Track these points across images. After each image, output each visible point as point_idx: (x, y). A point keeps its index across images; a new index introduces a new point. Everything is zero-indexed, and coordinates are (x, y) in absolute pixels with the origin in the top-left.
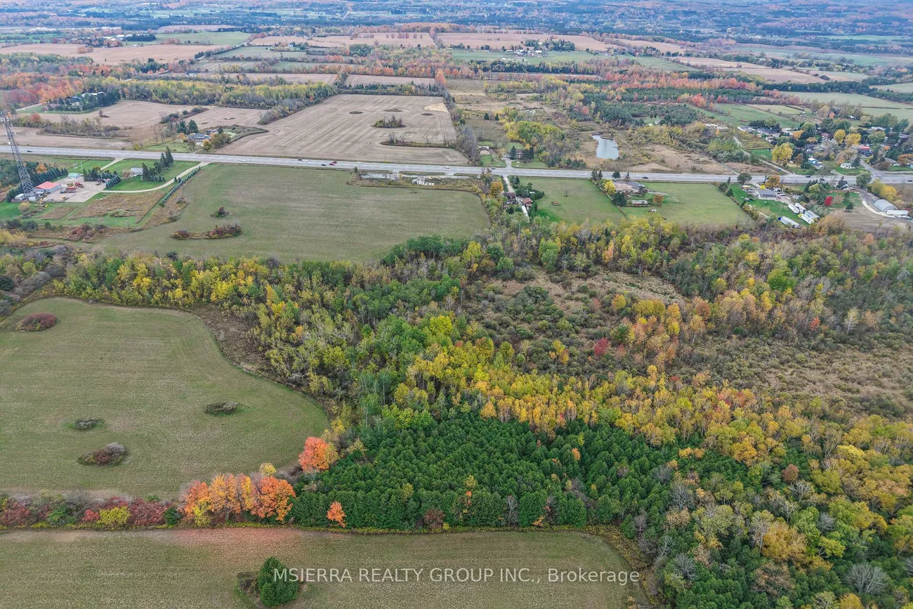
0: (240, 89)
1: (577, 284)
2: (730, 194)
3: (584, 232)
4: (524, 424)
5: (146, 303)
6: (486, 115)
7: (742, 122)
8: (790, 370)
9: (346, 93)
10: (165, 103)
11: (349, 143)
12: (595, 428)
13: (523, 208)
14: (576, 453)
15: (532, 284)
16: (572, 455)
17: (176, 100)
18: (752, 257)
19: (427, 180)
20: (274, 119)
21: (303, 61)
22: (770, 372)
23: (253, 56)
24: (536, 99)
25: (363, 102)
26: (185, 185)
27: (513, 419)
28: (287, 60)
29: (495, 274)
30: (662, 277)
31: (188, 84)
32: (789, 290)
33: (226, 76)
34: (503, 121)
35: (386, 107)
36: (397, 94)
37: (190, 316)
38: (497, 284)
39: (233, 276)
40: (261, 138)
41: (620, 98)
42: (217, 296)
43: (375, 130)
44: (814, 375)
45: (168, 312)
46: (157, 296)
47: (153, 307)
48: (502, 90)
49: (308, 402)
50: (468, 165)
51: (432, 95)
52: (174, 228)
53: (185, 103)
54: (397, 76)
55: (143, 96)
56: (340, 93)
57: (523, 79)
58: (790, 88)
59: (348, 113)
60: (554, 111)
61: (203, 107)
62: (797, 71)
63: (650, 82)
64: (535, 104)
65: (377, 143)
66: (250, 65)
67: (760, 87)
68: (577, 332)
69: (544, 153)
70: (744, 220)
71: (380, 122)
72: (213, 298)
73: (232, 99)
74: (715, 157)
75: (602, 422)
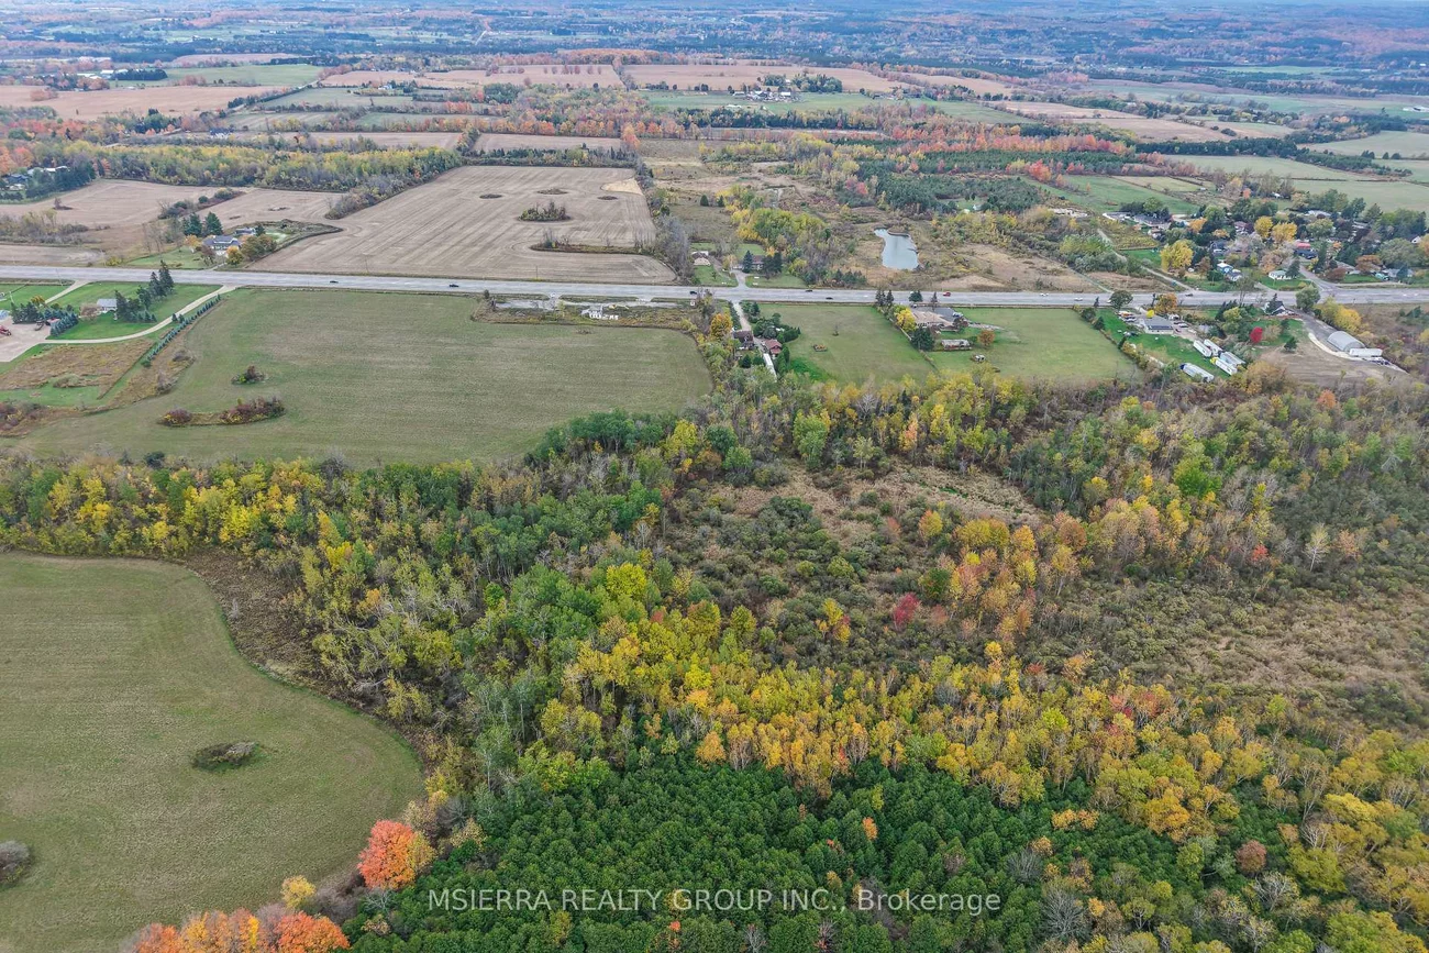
0: (298, 159)
1: (858, 490)
2: (1099, 326)
3: (867, 398)
4: (774, 773)
5: (102, 551)
6: (704, 197)
7: (1109, 205)
8: (1225, 640)
9: (476, 164)
10: (170, 184)
11: (476, 249)
12: (901, 774)
13: (767, 357)
14: (870, 828)
15: (784, 493)
16: (863, 832)
17: (190, 178)
18: (1146, 437)
19: (605, 311)
20: (353, 209)
21: (407, 112)
22: (1192, 646)
23: (323, 104)
24: (782, 171)
25: (505, 178)
26: (191, 327)
27: (755, 762)
28: (380, 109)
29: (721, 474)
30: (999, 473)
31: (210, 152)
32: (1212, 496)
33: (277, 137)
34: (732, 208)
35: (539, 187)
36: (559, 165)
37: (182, 572)
38: (724, 493)
39: (260, 495)
40: (329, 242)
41: (917, 168)
42: (231, 533)
43: (521, 226)
44: (1264, 648)
45: (141, 565)
46: (122, 536)
47: (113, 556)
48: (729, 156)
49: (385, 736)
50: (674, 283)
51: (616, 166)
52: (164, 407)
53: (205, 183)
54: (560, 135)
55: (134, 171)
56: (465, 163)
57: (760, 139)
58: (1177, 148)
59: (477, 197)
60: (813, 189)
61: (235, 189)
62: (1186, 122)
63: (962, 143)
64: (781, 180)
65: (525, 248)
66: (318, 118)
67: (1132, 148)
68: (862, 580)
69: (798, 262)
70: (1127, 371)
71: (530, 212)
72: (224, 536)
73: (283, 176)
74: (1071, 263)
75: (915, 762)
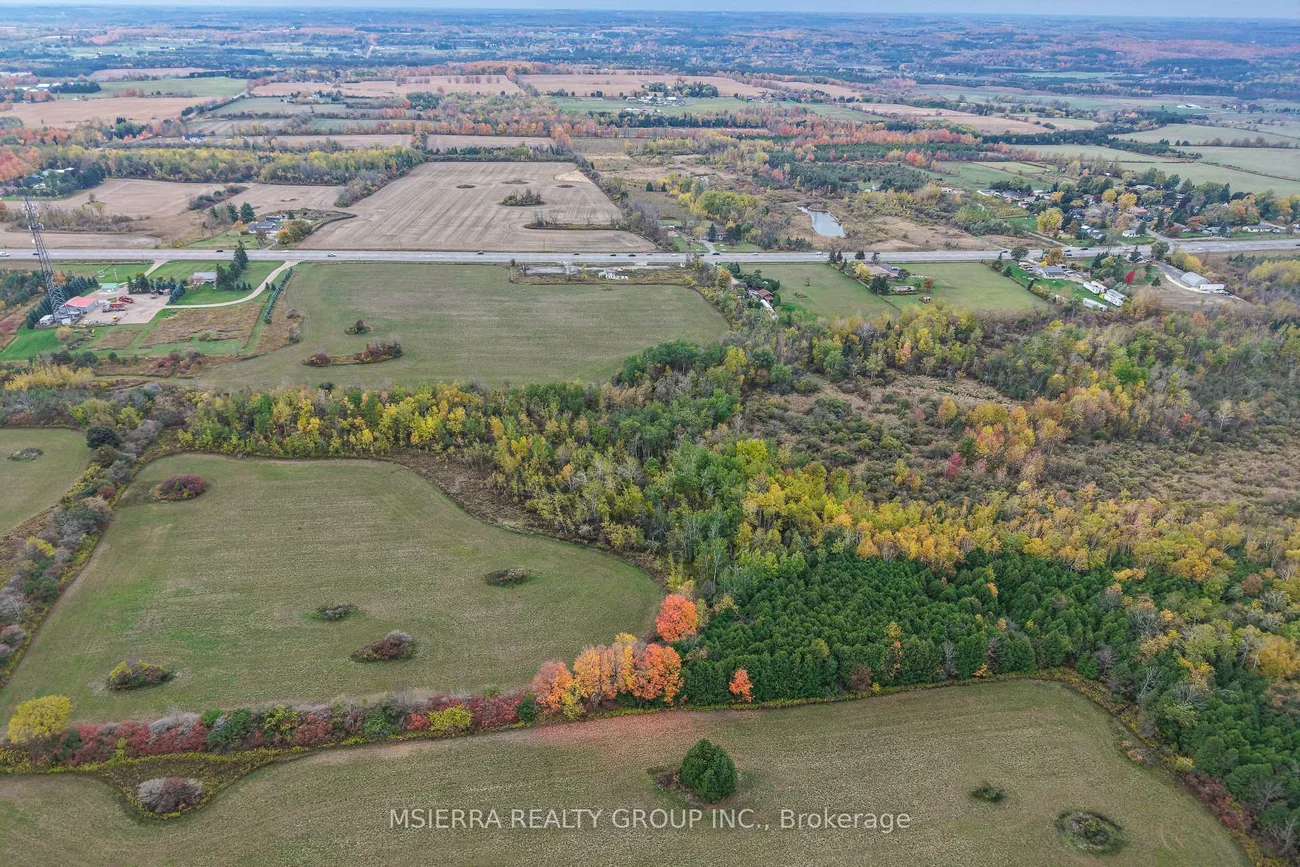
0: (286, 159)
1: (877, 393)
2: (1008, 274)
3: (863, 328)
6: (649, 184)
7: (979, 184)
9: (436, 160)
10: (176, 181)
13: (764, 302)
15: (823, 396)
17: (194, 176)
19: (617, 273)
20: (356, 199)
23: (268, 111)
24: (701, 162)
25: (470, 172)
26: (284, 291)
31: (203, 153)
34: (675, 192)
35: (502, 177)
36: (509, 160)
37: (391, 466)
38: (776, 399)
40: (351, 225)
41: (813, 157)
43: (506, 210)
45: (357, 463)
47: (332, 458)
48: (651, 151)
50: (657, 251)
51: (558, 161)
52: (302, 352)
53: (207, 180)
54: (497, 135)
55: (141, 171)
56: (427, 160)
59: (454, 188)
60: (734, 177)
61: (239, 185)
62: (1012, 118)
63: (842, 138)
64: (701, 170)
65: (519, 227)
66: (281, 124)
67: (980, 140)
69: (753, 232)
70: (1042, 305)
71: (511, 198)
73: (280, 173)
74: (966, 229)
